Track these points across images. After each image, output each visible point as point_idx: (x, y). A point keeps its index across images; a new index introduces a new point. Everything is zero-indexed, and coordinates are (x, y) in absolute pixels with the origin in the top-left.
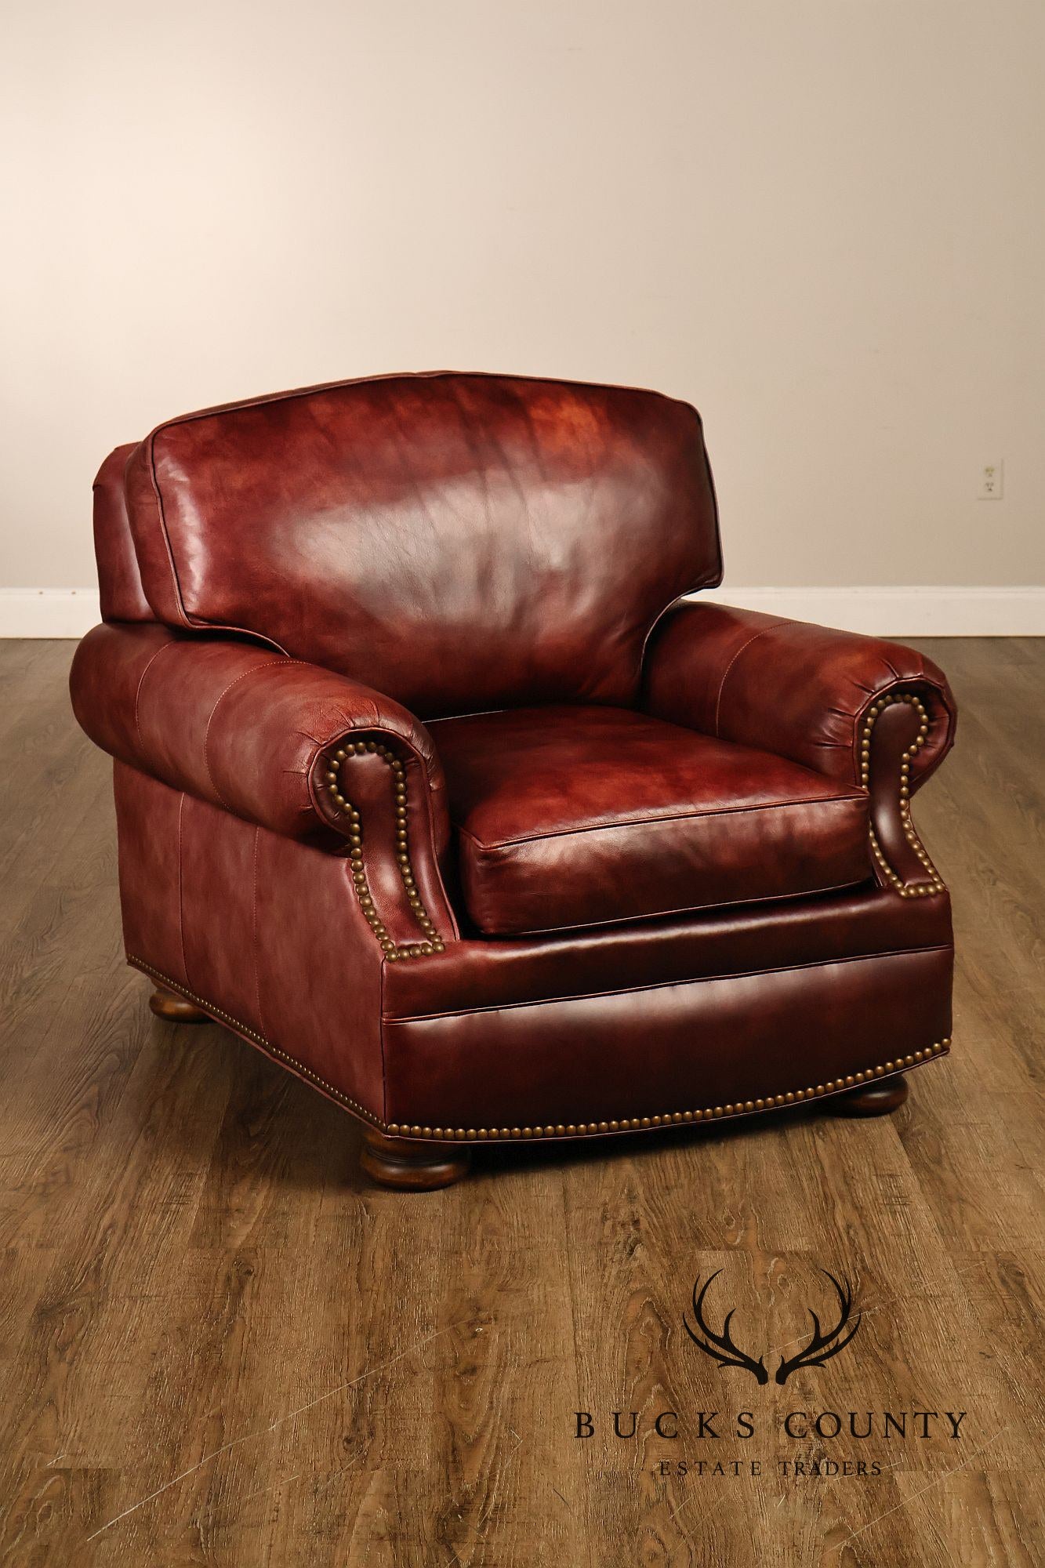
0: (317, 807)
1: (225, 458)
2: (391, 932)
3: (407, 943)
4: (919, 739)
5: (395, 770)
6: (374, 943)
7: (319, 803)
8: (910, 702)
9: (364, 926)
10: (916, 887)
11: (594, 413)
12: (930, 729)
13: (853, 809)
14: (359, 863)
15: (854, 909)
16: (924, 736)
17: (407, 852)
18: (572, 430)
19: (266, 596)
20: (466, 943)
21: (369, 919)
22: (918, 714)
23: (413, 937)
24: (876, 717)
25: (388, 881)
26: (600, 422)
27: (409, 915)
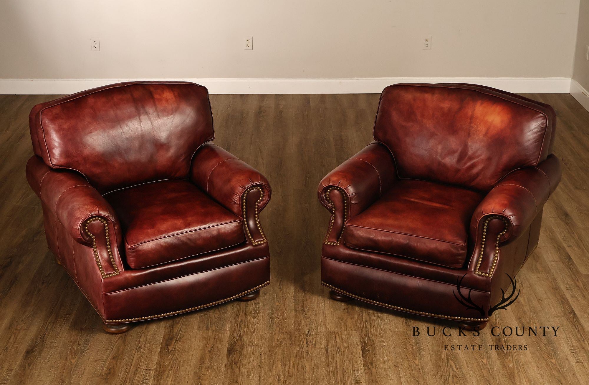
0: (82, 238)
1: (62, 119)
2: (104, 270)
3: (109, 273)
4: (260, 198)
5: (104, 224)
6: (100, 273)
7: (82, 236)
8: (257, 189)
9: (97, 268)
10: (258, 242)
11: (174, 94)
12: (263, 195)
13: (238, 224)
14: (96, 250)
15: (238, 251)
16: (262, 197)
17: (110, 245)
18: (167, 101)
19: (76, 159)
20: (125, 272)
21: (98, 265)
22: (259, 192)
23: (111, 271)
24: (247, 194)
25: (105, 255)
26: (176, 97)
27: (110, 263)
